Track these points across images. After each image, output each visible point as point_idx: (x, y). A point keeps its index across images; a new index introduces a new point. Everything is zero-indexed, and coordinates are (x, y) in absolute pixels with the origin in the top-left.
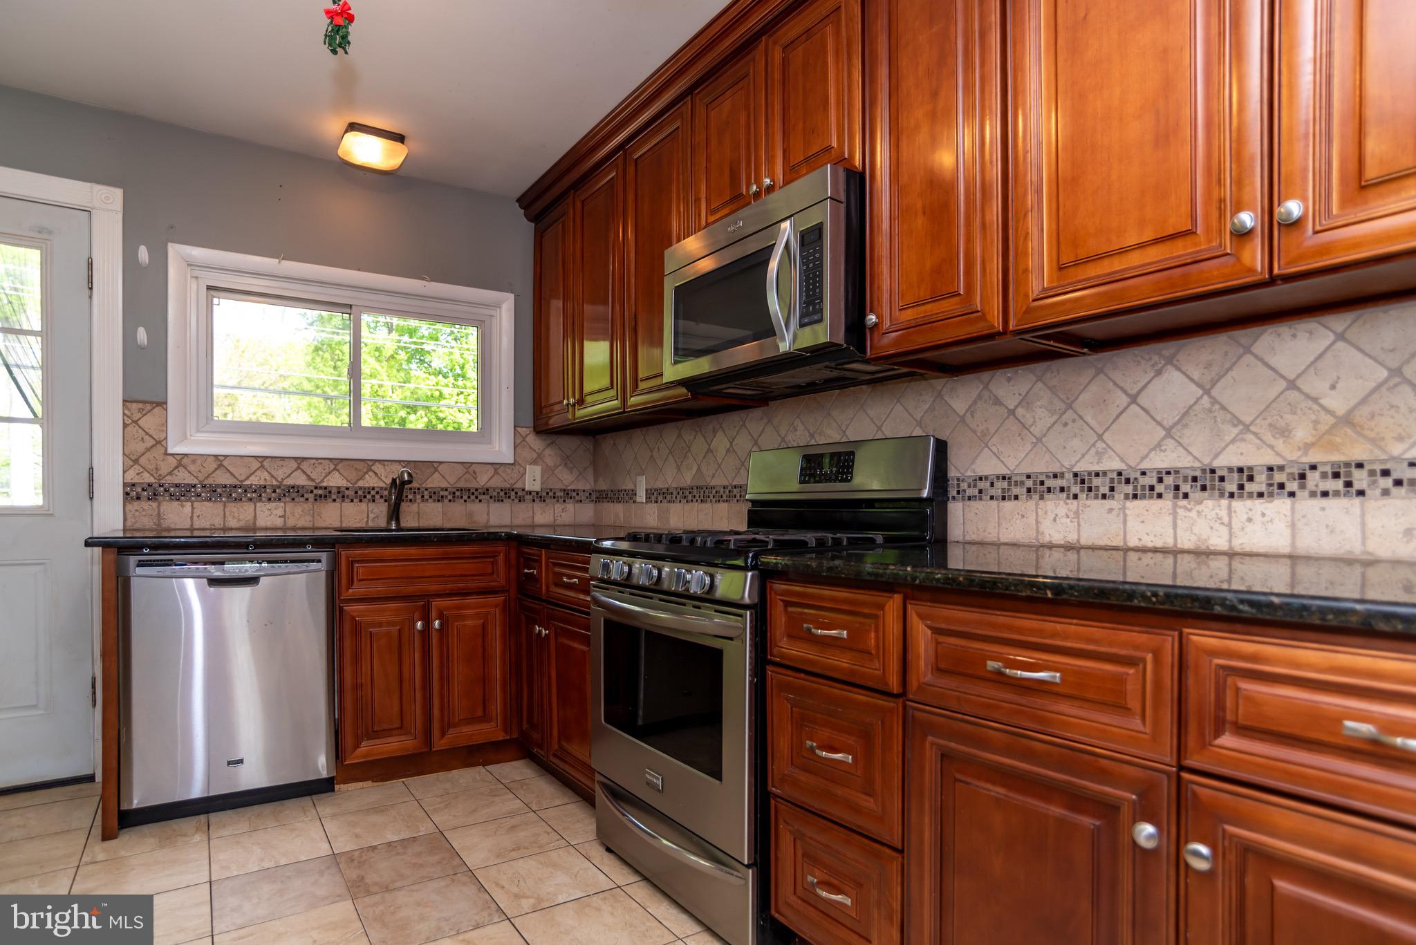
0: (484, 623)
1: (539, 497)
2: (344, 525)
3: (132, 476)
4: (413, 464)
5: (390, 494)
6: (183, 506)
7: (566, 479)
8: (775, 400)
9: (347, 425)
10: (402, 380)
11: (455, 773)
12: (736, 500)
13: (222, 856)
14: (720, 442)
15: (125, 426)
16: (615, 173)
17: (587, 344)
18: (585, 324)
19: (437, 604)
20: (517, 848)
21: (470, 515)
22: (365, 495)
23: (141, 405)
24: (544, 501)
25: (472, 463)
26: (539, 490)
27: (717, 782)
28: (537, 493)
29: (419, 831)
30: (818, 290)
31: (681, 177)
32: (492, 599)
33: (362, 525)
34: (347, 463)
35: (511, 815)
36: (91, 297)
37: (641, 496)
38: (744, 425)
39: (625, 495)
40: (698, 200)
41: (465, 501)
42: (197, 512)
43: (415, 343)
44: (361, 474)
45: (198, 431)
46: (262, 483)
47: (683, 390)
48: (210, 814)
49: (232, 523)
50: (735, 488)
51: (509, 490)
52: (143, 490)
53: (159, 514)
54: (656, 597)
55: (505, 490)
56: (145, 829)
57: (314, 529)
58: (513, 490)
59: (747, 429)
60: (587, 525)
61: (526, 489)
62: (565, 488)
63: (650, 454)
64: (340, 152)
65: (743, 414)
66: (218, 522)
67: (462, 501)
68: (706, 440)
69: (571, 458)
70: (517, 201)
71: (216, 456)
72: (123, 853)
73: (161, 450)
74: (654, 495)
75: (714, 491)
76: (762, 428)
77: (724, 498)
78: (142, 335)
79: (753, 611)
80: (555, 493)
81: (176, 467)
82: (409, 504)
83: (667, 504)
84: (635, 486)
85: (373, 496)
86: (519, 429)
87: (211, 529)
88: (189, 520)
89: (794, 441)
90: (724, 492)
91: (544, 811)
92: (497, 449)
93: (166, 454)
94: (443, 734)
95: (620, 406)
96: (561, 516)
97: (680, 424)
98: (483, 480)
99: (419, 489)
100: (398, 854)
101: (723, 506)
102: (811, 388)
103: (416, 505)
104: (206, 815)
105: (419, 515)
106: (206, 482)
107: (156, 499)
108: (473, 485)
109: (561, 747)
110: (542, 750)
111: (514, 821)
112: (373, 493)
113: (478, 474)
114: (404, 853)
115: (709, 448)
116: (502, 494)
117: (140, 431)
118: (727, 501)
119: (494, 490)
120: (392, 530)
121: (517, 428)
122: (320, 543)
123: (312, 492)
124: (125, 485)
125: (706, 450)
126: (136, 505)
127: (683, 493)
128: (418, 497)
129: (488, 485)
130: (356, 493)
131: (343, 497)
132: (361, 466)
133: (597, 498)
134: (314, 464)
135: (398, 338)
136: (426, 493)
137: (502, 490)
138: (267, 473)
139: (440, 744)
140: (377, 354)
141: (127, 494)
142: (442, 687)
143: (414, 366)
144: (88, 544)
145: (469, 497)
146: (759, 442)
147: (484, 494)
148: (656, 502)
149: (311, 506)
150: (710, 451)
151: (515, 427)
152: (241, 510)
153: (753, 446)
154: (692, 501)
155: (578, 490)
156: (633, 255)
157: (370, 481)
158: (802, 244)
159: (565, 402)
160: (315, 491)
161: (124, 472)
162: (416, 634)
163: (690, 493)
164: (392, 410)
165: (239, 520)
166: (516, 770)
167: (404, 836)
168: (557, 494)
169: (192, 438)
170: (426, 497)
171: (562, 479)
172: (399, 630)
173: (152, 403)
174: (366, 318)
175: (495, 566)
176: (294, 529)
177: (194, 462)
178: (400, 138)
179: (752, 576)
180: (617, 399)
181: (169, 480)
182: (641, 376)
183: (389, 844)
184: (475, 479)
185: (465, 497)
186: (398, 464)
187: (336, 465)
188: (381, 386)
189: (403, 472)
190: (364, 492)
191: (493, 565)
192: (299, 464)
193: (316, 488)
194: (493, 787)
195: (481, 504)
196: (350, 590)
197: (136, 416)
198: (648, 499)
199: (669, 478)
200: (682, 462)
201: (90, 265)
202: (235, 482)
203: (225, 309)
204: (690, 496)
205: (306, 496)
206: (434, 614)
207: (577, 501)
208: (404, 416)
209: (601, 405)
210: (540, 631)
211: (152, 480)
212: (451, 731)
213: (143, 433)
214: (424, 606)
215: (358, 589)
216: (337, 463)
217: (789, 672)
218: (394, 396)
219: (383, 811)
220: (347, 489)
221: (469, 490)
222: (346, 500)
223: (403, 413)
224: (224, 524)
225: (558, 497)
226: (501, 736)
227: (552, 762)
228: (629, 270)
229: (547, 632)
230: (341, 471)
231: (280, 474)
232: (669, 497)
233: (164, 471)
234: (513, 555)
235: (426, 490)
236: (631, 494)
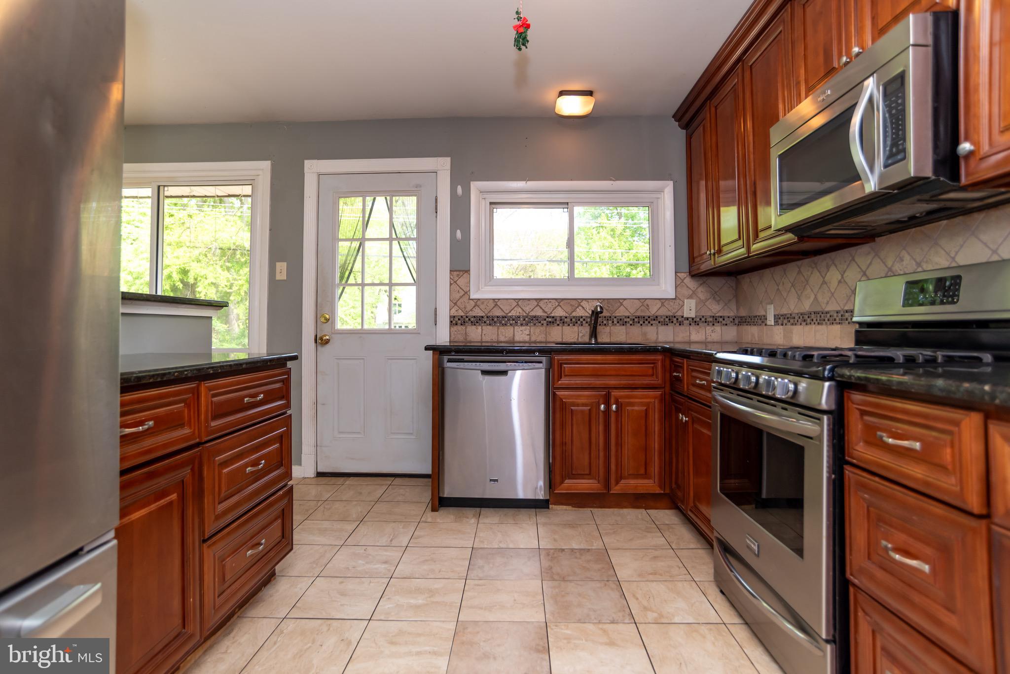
0: (646, 409)
1: (694, 322)
2: (564, 340)
3: (454, 313)
4: (606, 301)
5: (591, 321)
6: (477, 329)
7: (715, 308)
8: (881, 236)
9: (567, 277)
10: (627, 248)
11: (625, 511)
12: (847, 322)
13: (482, 534)
14: (834, 276)
15: (451, 284)
16: (736, 80)
17: (722, 209)
18: (721, 196)
19: (615, 393)
20: (654, 573)
21: (644, 334)
22: (576, 321)
23: (458, 273)
24: (698, 324)
25: (646, 299)
26: (694, 316)
27: (801, 559)
28: (693, 319)
29: (593, 546)
30: (900, 132)
31: (784, 69)
32: (652, 393)
33: (575, 340)
34: (566, 301)
35: (656, 548)
36: (436, 217)
37: (771, 320)
38: (853, 259)
39: (759, 319)
40: (798, 83)
41: (641, 325)
42: (484, 332)
43: (635, 224)
44: (574, 308)
45: (486, 285)
46: (518, 314)
47: (789, 236)
48: (482, 509)
49: (502, 339)
50: (847, 312)
51: (672, 316)
52: (459, 319)
53: (466, 333)
54: (755, 398)
55: (670, 317)
56: (452, 509)
57: (546, 342)
58: (675, 317)
59: (856, 263)
60: (730, 342)
61: (685, 316)
62: (713, 315)
63: (777, 287)
64: (557, 111)
65: (852, 250)
66: (494, 338)
67: (639, 325)
68: (821, 275)
69: (718, 293)
70: (673, 117)
71: (494, 299)
72: (438, 520)
73: (466, 297)
74: (780, 319)
75: (828, 315)
76: (869, 262)
77: (838, 321)
78: (459, 234)
79: (830, 416)
80: (706, 319)
81: (474, 307)
82: (604, 327)
83: (790, 326)
84: (766, 313)
85: (582, 322)
86: (678, 274)
87: (491, 342)
88: (480, 336)
89: (901, 270)
90: (837, 316)
91: (680, 550)
92: (664, 289)
93: (470, 299)
94: (617, 483)
95: (745, 252)
96: (711, 335)
97: (799, 263)
98: (653, 310)
99: (610, 317)
100: (576, 558)
101: (836, 328)
102: (913, 222)
103: (608, 328)
104: (479, 509)
105: (610, 334)
106: (489, 315)
107: (465, 325)
108: (647, 314)
109: (695, 506)
110: (683, 505)
111: (657, 553)
112: (581, 320)
113: (650, 307)
114: (580, 559)
115: (824, 281)
116: (667, 320)
117: (458, 287)
118: (839, 323)
119: (661, 317)
120: (592, 344)
121: (677, 274)
122: (543, 351)
123: (545, 320)
124: (451, 317)
125: (821, 282)
126: (455, 328)
127: (803, 318)
128: (610, 322)
129: (657, 314)
130: (571, 320)
131: (563, 323)
132: (574, 303)
133: (739, 322)
134: (546, 302)
135: (626, 222)
136: (615, 320)
137: (667, 317)
138: (520, 309)
139: (616, 489)
140: (612, 233)
141: (452, 322)
142: (617, 451)
143: (636, 239)
144: (427, 348)
145: (644, 322)
146: (867, 273)
147: (654, 320)
148: (782, 325)
149: (545, 329)
150: (824, 282)
151: (676, 273)
152: (507, 331)
153: (862, 276)
154: (810, 323)
155: (724, 317)
156: (751, 138)
157: (580, 312)
158: (885, 95)
159: (708, 252)
160: (547, 319)
161: (450, 310)
162: (601, 414)
163: (808, 317)
164: (622, 268)
165: (506, 337)
166: (667, 516)
167: (582, 546)
168: (708, 320)
169: (483, 289)
170: (615, 322)
171: (711, 308)
172: (590, 409)
173: (463, 271)
174: (578, 210)
175: (654, 370)
176: (535, 342)
177: (483, 303)
178: (590, 93)
179: (830, 387)
180: (743, 247)
181: (471, 314)
182: (760, 228)
183: (572, 550)
184: (648, 309)
185: (641, 322)
186: (597, 301)
187: (559, 303)
188: (615, 253)
189: (597, 306)
190: (576, 320)
191: (653, 369)
192: (538, 303)
193: (548, 317)
194: (649, 525)
195: (652, 327)
196: (560, 382)
197: (456, 279)
198: (776, 323)
199: (792, 306)
200: (802, 293)
201: (436, 200)
202: (504, 315)
203: (500, 214)
204: (809, 319)
205: (542, 322)
206: (612, 400)
207: (724, 325)
208: (629, 271)
209: (735, 252)
210: (682, 418)
211: (462, 314)
212: (623, 481)
213: (459, 288)
214: (606, 395)
215: (564, 381)
216: (559, 301)
217: (865, 474)
218: (623, 259)
219: (573, 527)
220: (566, 317)
221: (644, 317)
222: (566, 325)
223: (628, 270)
224: (498, 339)
225: (708, 322)
226: (658, 490)
227: (688, 515)
228: (749, 152)
229: (687, 419)
230: (562, 306)
231: (527, 309)
232: (792, 321)
233: (468, 309)
234: (668, 362)
235: (615, 317)
236: (763, 320)
